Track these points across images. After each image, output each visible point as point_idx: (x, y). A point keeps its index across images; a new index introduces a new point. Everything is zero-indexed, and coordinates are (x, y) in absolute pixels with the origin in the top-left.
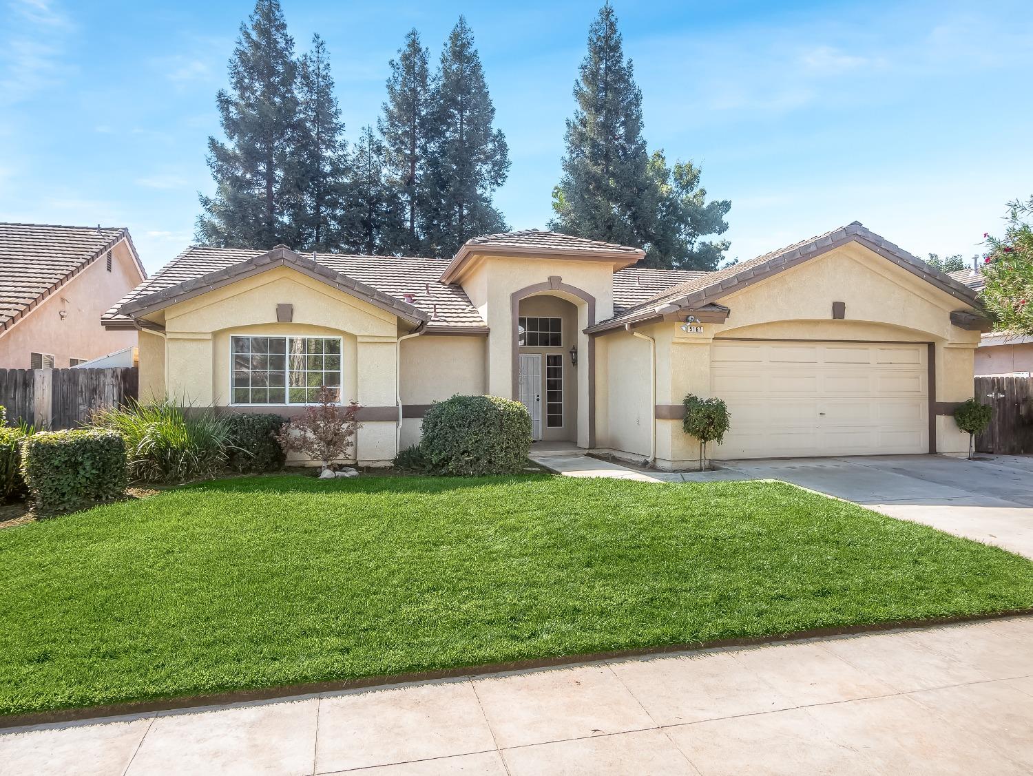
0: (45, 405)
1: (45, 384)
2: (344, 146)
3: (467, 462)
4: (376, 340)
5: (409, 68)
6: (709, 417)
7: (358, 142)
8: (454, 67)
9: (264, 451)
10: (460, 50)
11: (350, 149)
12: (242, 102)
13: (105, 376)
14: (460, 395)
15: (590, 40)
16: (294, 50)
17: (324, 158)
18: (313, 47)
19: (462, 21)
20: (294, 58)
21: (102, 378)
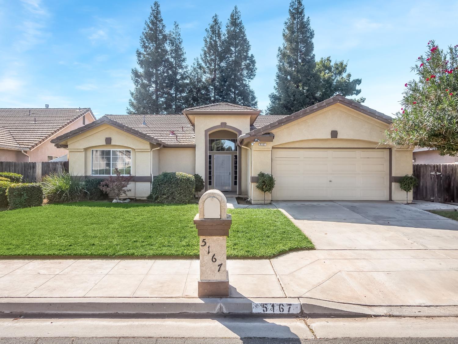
0: (39, 175)
1: (40, 167)
2: (187, 67)
3: (164, 198)
4: (142, 150)
5: (213, 32)
6: (264, 182)
7: (192, 65)
8: (232, 29)
9: (97, 192)
10: (235, 22)
11: (189, 68)
12: (145, 53)
13: (58, 164)
14: (166, 172)
15: (290, 10)
16: (166, 29)
17: (178, 73)
18: (174, 27)
19: (236, 8)
20: (165, 33)
21: (57, 165)
